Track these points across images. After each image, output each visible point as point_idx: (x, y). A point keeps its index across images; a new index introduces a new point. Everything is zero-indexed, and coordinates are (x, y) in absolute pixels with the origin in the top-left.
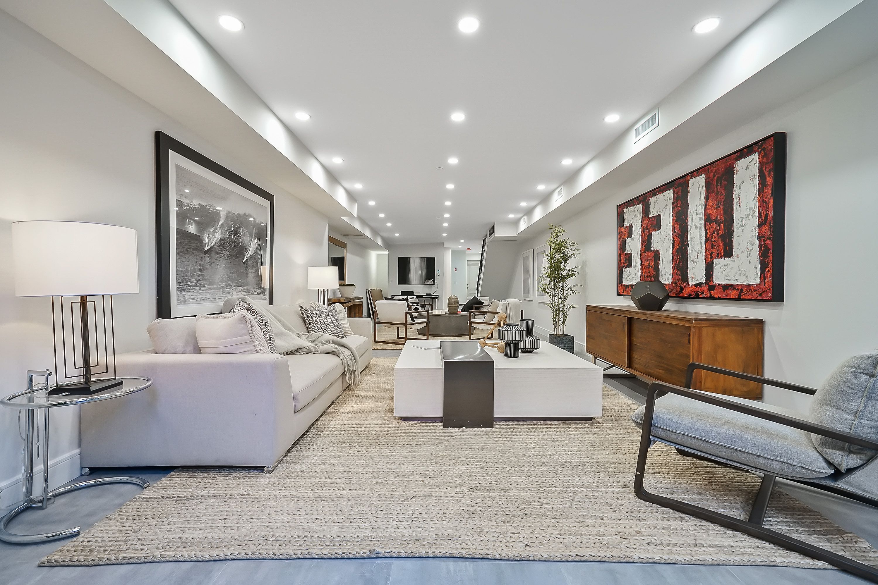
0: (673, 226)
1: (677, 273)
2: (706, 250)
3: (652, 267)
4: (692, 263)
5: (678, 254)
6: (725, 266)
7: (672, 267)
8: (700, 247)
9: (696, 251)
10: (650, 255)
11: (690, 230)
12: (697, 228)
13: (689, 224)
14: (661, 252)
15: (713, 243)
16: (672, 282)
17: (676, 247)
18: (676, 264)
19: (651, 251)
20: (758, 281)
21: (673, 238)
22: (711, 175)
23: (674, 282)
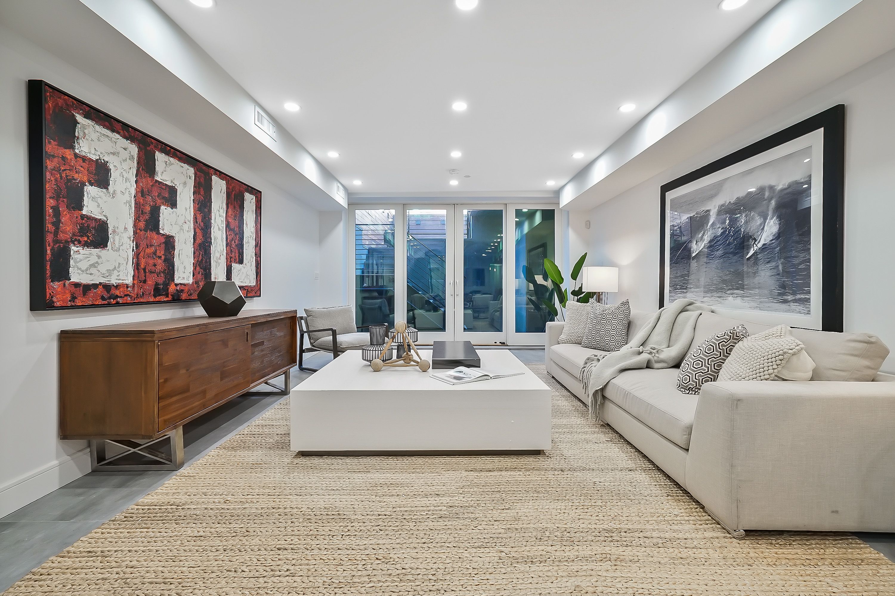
0: (195, 215)
1: (199, 272)
2: (227, 254)
3: (160, 257)
4: (215, 263)
5: (200, 249)
6: (239, 270)
7: (193, 264)
8: (222, 250)
9: (219, 252)
10: (156, 240)
11: (213, 228)
12: (219, 229)
13: (213, 221)
14: (176, 239)
15: (232, 249)
16: (193, 283)
17: (198, 241)
18: (198, 261)
19: (158, 233)
20: (254, 284)
21: (195, 229)
22: (231, 187)
23: (196, 282)
